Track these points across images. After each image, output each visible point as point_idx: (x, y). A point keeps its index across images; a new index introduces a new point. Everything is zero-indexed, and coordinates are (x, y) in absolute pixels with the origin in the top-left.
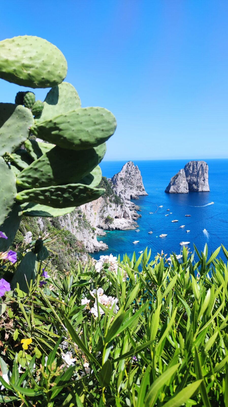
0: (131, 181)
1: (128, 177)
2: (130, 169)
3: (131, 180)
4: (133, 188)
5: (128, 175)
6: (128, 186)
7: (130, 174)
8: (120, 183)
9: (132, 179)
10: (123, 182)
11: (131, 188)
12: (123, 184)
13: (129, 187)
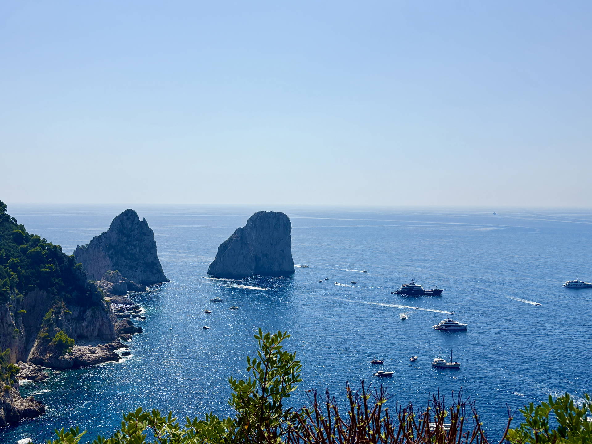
0: (131, 251)
1: (125, 243)
2: (130, 226)
3: (132, 249)
4: (135, 267)
5: (125, 239)
6: (125, 263)
7: (129, 236)
8: (105, 256)
9: (133, 247)
10: (112, 254)
11: (131, 268)
12: (111, 258)
13: (126, 265)
